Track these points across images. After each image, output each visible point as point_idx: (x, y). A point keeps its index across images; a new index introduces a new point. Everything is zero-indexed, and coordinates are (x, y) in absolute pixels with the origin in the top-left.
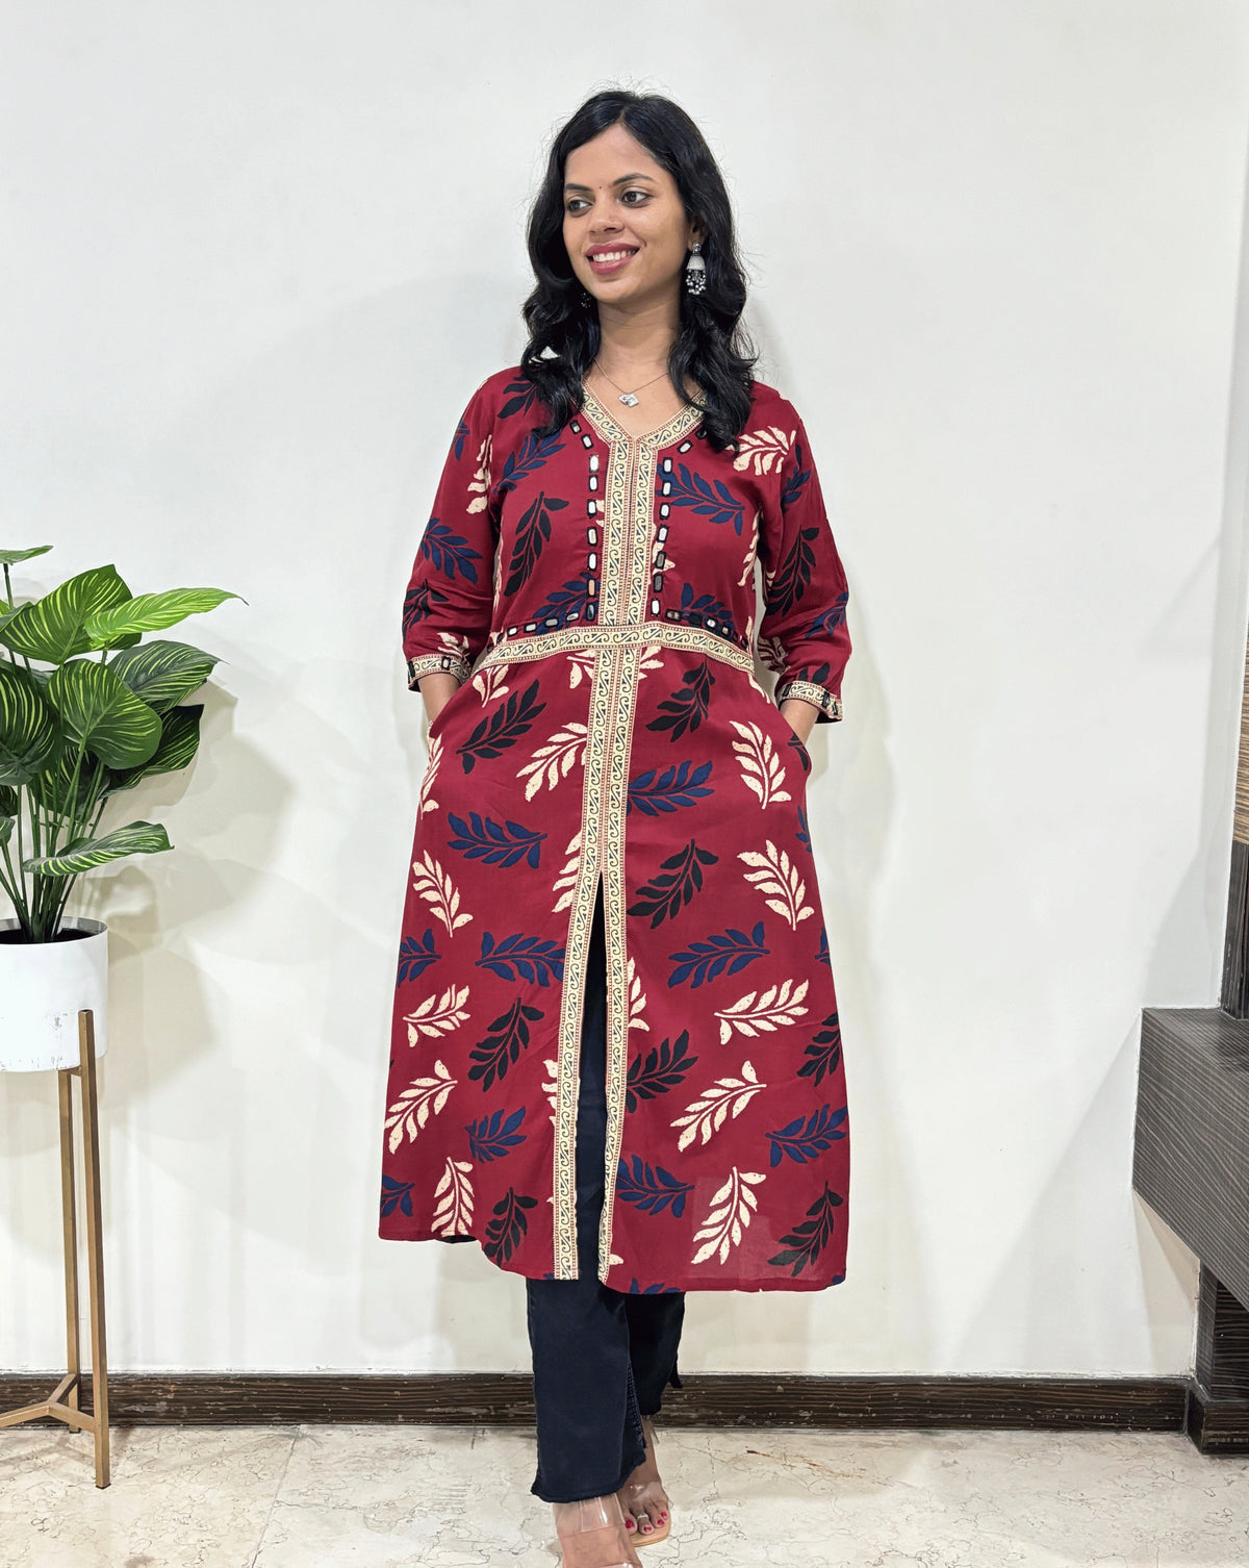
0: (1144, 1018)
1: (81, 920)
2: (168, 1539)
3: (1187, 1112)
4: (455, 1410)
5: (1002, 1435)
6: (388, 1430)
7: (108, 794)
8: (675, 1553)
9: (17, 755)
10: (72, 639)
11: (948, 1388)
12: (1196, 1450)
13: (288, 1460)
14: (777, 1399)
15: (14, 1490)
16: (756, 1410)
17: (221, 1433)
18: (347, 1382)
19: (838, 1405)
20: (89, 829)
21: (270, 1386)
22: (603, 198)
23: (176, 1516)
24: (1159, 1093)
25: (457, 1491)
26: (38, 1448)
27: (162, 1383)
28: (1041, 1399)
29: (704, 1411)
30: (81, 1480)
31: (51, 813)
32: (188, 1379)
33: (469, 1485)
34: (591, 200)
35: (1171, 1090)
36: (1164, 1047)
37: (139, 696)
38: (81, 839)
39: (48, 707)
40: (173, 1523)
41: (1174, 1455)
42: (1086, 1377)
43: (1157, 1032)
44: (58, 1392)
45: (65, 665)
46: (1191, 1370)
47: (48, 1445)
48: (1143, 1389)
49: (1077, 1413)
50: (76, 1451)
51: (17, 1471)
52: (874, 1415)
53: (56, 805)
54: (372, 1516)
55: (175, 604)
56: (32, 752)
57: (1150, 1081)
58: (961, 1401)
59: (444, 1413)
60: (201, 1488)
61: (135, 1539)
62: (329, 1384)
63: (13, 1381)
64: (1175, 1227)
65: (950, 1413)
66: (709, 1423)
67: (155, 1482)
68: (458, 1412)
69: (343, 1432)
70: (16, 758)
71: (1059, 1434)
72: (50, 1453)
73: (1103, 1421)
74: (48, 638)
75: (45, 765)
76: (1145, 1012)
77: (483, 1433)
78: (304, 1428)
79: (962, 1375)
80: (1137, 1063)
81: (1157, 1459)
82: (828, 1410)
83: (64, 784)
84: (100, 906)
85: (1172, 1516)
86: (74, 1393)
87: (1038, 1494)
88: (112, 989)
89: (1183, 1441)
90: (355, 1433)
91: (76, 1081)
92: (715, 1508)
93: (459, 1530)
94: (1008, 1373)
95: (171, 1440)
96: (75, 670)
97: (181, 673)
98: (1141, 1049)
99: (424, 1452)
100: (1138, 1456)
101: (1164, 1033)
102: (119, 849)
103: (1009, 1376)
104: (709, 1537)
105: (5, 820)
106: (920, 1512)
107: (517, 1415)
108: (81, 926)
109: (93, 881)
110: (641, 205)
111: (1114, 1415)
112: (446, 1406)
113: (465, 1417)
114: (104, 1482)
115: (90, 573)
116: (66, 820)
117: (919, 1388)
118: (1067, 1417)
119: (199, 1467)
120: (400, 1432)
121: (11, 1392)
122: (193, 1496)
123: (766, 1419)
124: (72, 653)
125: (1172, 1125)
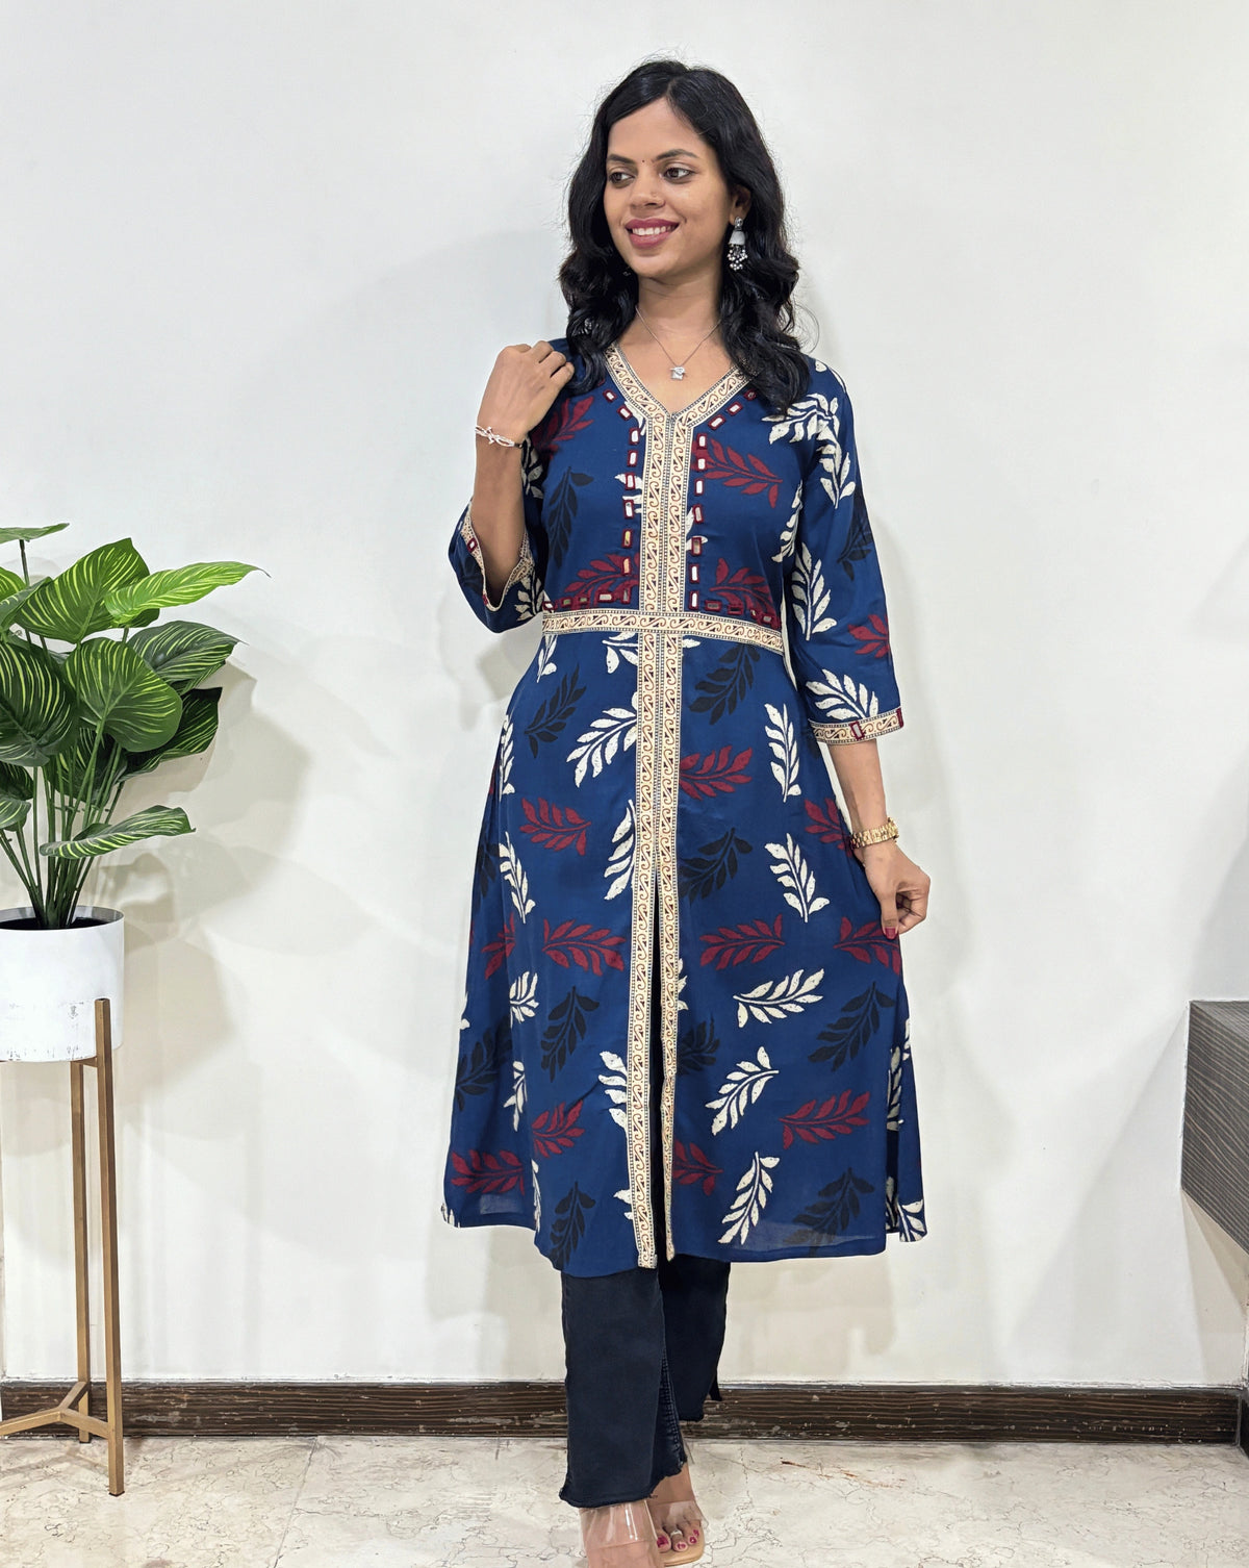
0: (1192, 1011)
1: (95, 909)
2: (186, 1543)
3: (1236, 1105)
4: (478, 1421)
5: (1047, 1448)
6: (410, 1441)
7: (125, 778)
9: (33, 736)
10: (90, 615)
11: (990, 1398)
13: (306, 1470)
14: (813, 1409)
15: (25, 1497)
16: (791, 1420)
17: (236, 1444)
18: (366, 1390)
19: (876, 1415)
20: (105, 815)
21: (286, 1396)
22: (646, 172)
23: (193, 1522)
24: (1207, 1087)
25: (483, 1499)
26: (48, 1457)
27: (175, 1392)
28: (1088, 1410)
29: (736, 1422)
30: (94, 1488)
31: (67, 798)
32: (202, 1388)
34: (634, 174)
35: (1219, 1083)
36: (1212, 1039)
37: (160, 676)
38: (97, 825)
39: (65, 687)
40: (190, 1529)
41: (1227, 1467)
42: (1134, 1387)
43: (1205, 1025)
44: (69, 1399)
45: (82, 645)
46: (1244, 1379)
47: (58, 1455)
48: (1195, 1399)
49: (1125, 1425)
50: (86, 1460)
51: (27, 1479)
52: (914, 1426)
53: (71, 790)
54: (395, 1523)
55: (196, 578)
56: (49, 734)
57: (1198, 1075)
58: (1004, 1412)
59: (467, 1423)
60: (216, 1496)
61: (153, 1544)
62: (347, 1392)
63: (21, 1389)
64: (1224, 1224)
65: (992, 1425)
66: (743, 1434)
67: (169, 1491)
68: (481, 1423)
69: (363, 1443)
70: (31, 739)
71: (1106, 1447)
72: (61, 1462)
73: (1152, 1433)
74: (65, 616)
75: (60, 749)
76: (1192, 1004)
77: (507, 1444)
78: (321, 1439)
79: (1004, 1385)
80: (1185, 1059)
81: (1208, 1470)
82: (865, 1421)
83: (80, 769)
84: (114, 895)
85: (1222, 1524)
86: (84, 1400)
87: (1084, 1504)
88: (129, 979)
89: (1237, 1454)
90: (375, 1444)
91: (91, 1074)
92: (749, 1516)
93: (486, 1537)
94: (1053, 1382)
95: (184, 1450)
96: (94, 649)
97: (201, 653)
98: (1189, 1043)
99: (447, 1462)
100: (1189, 1468)
101: (1213, 1026)
102: (139, 832)
103: (1054, 1385)
104: (742, 1545)
105: (21, 803)
106: (961, 1520)
107: (542, 1426)
108: (96, 916)
109: (107, 869)
110: (683, 182)
111: (1164, 1427)
112: (470, 1416)
113: (490, 1428)
114: (118, 1489)
115: (107, 548)
116: (82, 805)
117: (960, 1398)
118: (1114, 1429)
119: (215, 1477)
120: (420, 1443)
121: (19, 1401)
122: (210, 1504)
123: (802, 1430)
124: (90, 631)
125: (1220, 1119)
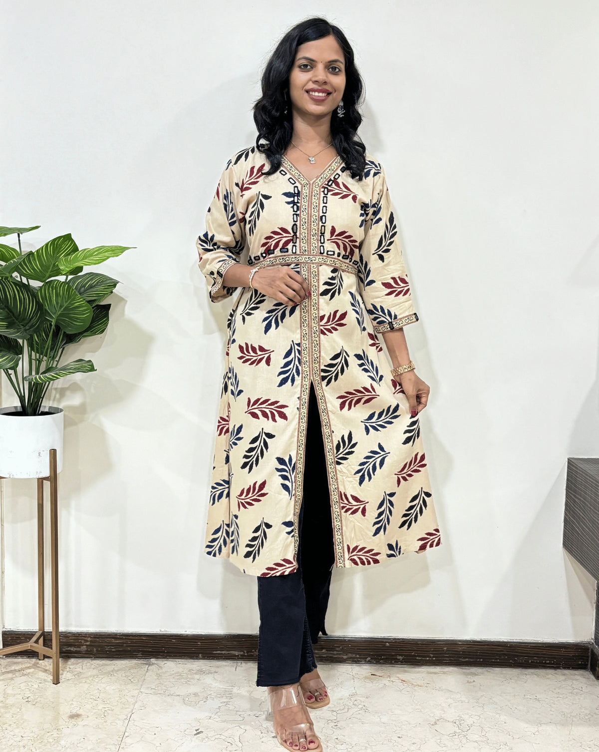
0: (568, 463)
1: (50, 407)
2: (88, 706)
3: (588, 506)
4: (227, 653)
5: (497, 670)
6: (194, 662)
7: (65, 346)
8: (335, 718)
9: (22, 325)
10: (50, 269)
11: (471, 646)
12: (594, 678)
13: (145, 674)
14: (386, 650)
15: (13, 684)
16: (375, 655)
17: (113, 661)
18: (174, 637)
19: (416, 653)
20: (55, 363)
21: (137, 639)
23: (92, 697)
24: (575, 499)
25: (229, 689)
26: (24, 666)
27: (84, 637)
28: (517, 652)
29: (350, 655)
30: (45, 681)
31: (38, 355)
32: (97, 635)
33: (234, 687)
34: (313, 67)
35: (581, 496)
36: (578, 476)
37: (83, 298)
38: (52, 367)
39: (38, 303)
40: (90, 700)
41: (584, 680)
42: (539, 642)
43: (574, 469)
44: (34, 639)
45: (46, 283)
46: (592, 639)
47: (29, 665)
48: (568, 648)
49: (535, 660)
50: (42, 668)
51: (14, 676)
52: (434, 659)
53: (40, 351)
54: (187, 699)
55: (101, 253)
56: (30, 324)
57: (571, 493)
58: (477, 652)
59: (222, 654)
60: (104, 685)
61: (73, 706)
62: (166, 638)
63: (12, 634)
65: (472, 659)
66: (353, 661)
67: (81, 682)
68: (229, 654)
69: (172, 662)
70: (22, 327)
71: (526, 670)
72: (30, 669)
73: (548, 664)
74: (39, 269)
75: (36, 331)
76: (568, 459)
77: (241, 664)
78: (153, 660)
79: (478, 640)
80: (565, 485)
81: (574, 682)
82: (411, 656)
83: (44, 341)
84: (59, 401)
85: (580, 706)
86: (41, 640)
87: (514, 696)
88: (66, 441)
89: (588, 674)
90: (178, 663)
91: (47, 485)
92: (355, 699)
93: (230, 706)
94: (500, 639)
95: (88, 664)
96: (52, 285)
97: (101, 288)
98: (567, 478)
99: (212, 672)
100: (565, 680)
101: (578, 469)
102: (71, 371)
103: (501, 640)
104: (351, 712)
105: (16, 357)
106: (456, 702)
108: (50, 410)
109: (56, 388)
110: (336, 74)
111: (554, 661)
112: (223, 651)
113: (232, 656)
114: (57, 681)
115: (60, 238)
116: (45, 358)
117: (456, 646)
118: (530, 662)
119: (103, 676)
120: (200, 663)
121: (10, 640)
122: (100, 689)
123: (381, 659)
124: (50, 277)
125: (581, 514)
